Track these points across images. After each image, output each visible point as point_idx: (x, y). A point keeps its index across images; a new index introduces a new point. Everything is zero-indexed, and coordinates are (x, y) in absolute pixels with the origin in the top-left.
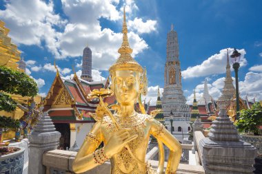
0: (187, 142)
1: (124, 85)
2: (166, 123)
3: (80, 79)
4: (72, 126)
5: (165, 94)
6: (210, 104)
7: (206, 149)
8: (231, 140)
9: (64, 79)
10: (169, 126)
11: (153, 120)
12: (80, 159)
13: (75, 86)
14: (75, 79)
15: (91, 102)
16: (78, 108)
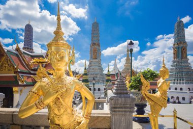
0: (103, 98)
1: (58, 57)
2: (90, 85)
3: (22, 50)
4: (15, 89)
5: (90, 66)
6: (117, 73)
7: (111, 99)
8: (124, 94)
9: (6, 49)
10: (92, 88)
11: (77, 81)
12: (25, 108)
13: (17, 55)
14: (18, 49)
15: (32, 70)
16: (20, 75)
